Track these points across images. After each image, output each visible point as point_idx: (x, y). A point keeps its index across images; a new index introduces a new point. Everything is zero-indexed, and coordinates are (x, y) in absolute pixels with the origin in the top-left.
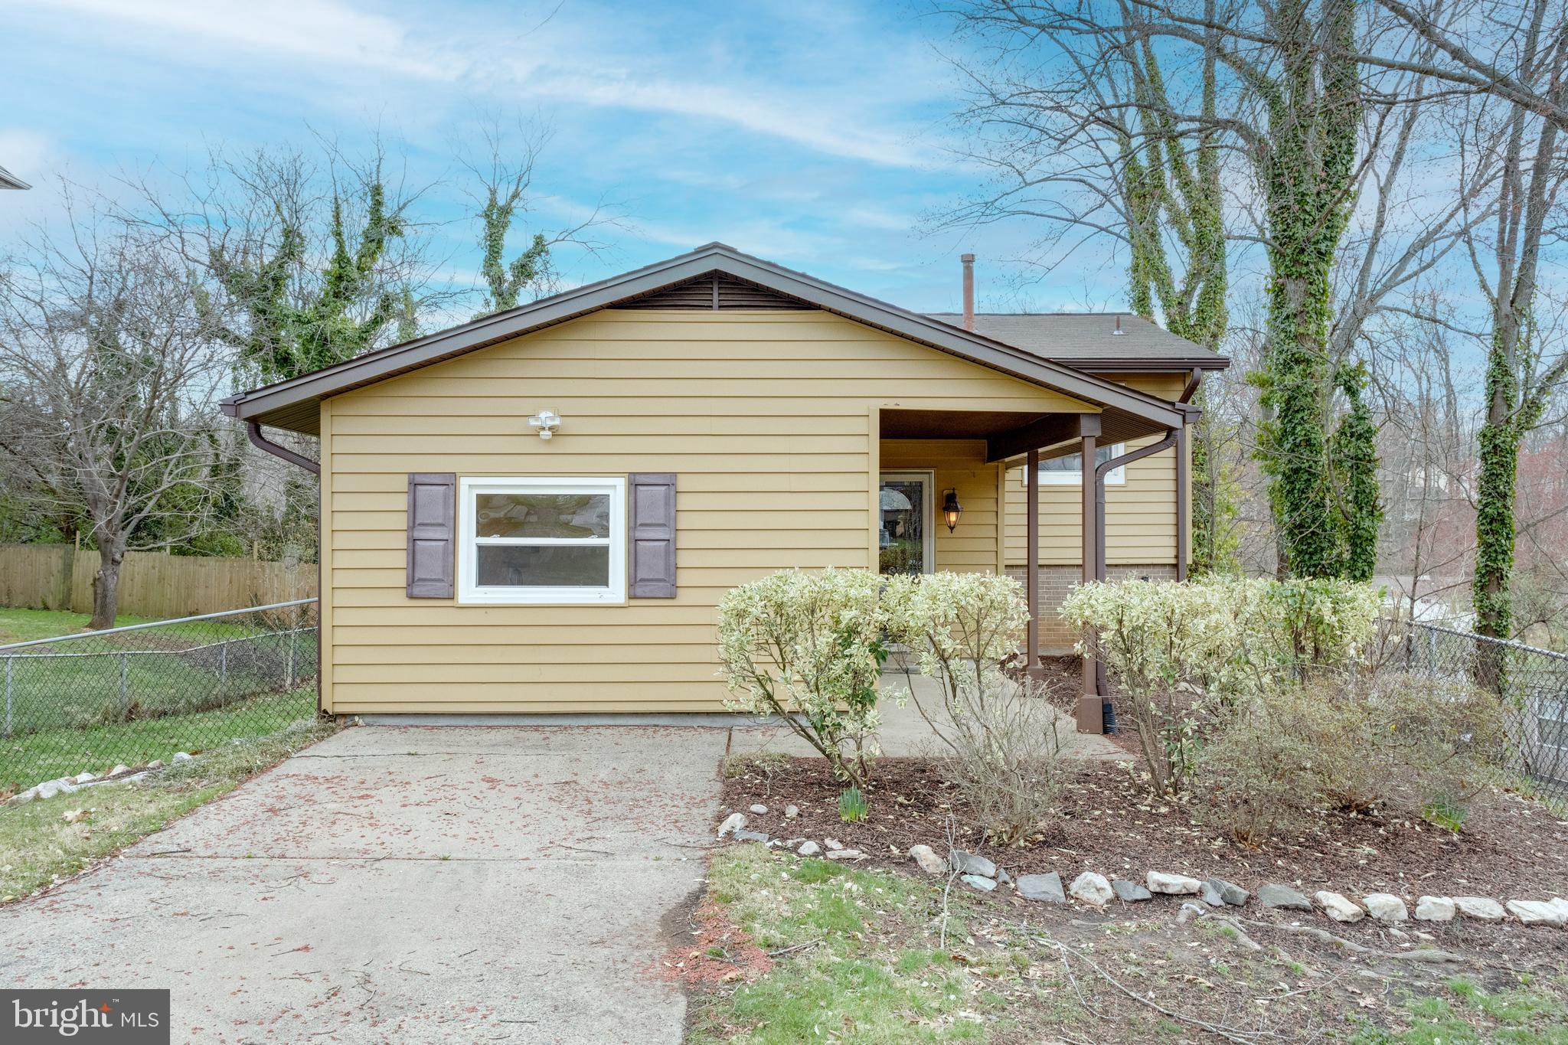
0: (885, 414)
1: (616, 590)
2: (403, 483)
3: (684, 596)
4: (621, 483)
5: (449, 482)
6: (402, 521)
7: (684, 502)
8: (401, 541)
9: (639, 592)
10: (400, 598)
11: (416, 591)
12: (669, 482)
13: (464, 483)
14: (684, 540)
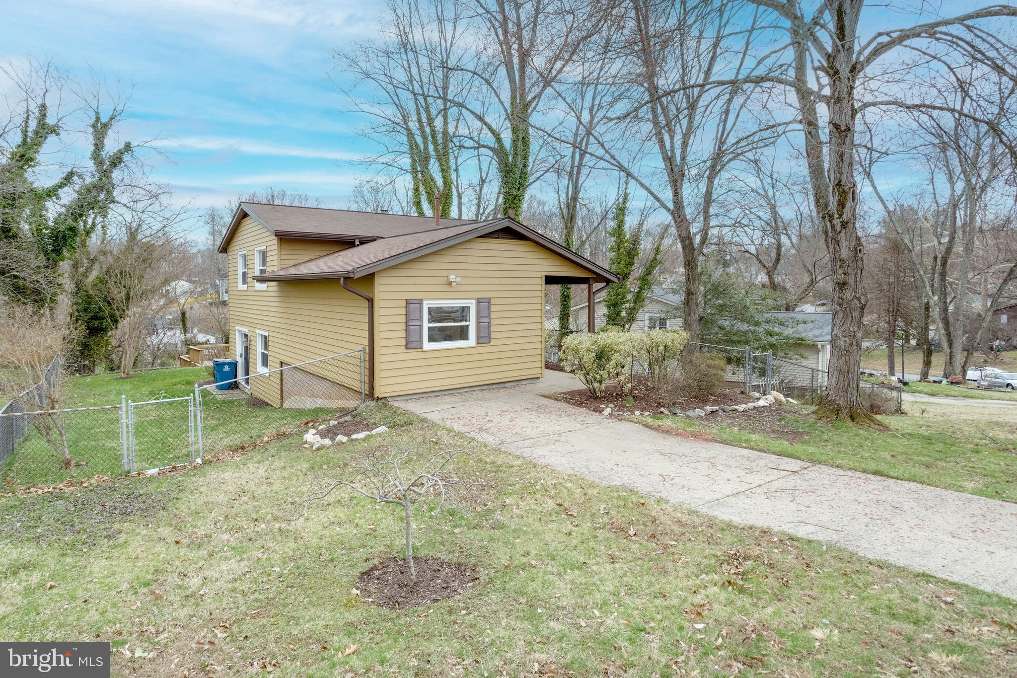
0: (546, 277)
1: (472, 341)
2: (404, 304)
3: (493, 342)
4: (474, 302)
5: (420, 302)
6: (403, 319)
7: (493, 308)
8: (403, 327)
9: (480, 341)
10: (403, 349)
11: (410, 346)
12: (488, 301)
13: (425, 302)
14: (493, 322)
